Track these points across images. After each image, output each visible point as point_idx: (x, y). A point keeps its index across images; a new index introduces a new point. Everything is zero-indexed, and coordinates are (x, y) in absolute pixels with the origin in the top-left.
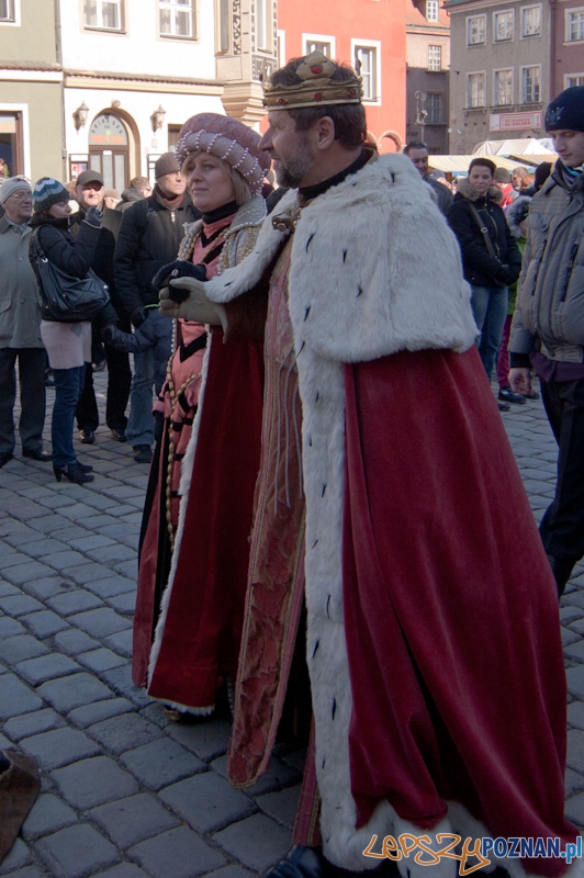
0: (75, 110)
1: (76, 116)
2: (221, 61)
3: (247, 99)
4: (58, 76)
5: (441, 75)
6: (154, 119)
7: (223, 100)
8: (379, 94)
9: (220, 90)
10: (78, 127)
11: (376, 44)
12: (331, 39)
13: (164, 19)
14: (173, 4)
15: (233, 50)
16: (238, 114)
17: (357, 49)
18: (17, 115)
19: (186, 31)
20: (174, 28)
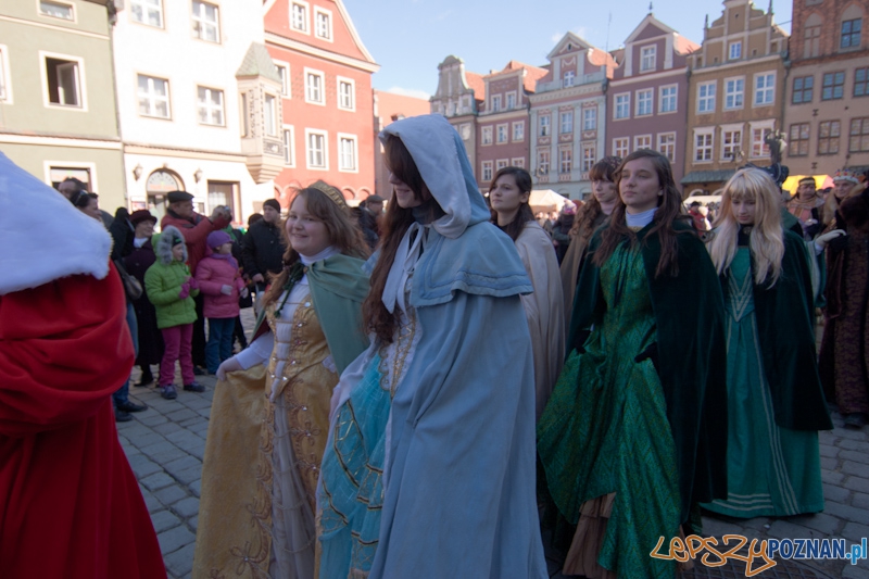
1: (135, 172)
2: (245, 141)
3: (260, 165)
4: (119, 146)
6: (195, 175)
7: (248, 166)
8: (357, 166)
9: (244, 159)
10: (137, 178)
11: (355, 137)
12: (325, 133)
13: (203, 113)
14: (209, 105)
15: (250, 134)
16: (256, 173)
17: (342, 139)
18: (87, 170)
19: (219, 121)
20: (210, 120)
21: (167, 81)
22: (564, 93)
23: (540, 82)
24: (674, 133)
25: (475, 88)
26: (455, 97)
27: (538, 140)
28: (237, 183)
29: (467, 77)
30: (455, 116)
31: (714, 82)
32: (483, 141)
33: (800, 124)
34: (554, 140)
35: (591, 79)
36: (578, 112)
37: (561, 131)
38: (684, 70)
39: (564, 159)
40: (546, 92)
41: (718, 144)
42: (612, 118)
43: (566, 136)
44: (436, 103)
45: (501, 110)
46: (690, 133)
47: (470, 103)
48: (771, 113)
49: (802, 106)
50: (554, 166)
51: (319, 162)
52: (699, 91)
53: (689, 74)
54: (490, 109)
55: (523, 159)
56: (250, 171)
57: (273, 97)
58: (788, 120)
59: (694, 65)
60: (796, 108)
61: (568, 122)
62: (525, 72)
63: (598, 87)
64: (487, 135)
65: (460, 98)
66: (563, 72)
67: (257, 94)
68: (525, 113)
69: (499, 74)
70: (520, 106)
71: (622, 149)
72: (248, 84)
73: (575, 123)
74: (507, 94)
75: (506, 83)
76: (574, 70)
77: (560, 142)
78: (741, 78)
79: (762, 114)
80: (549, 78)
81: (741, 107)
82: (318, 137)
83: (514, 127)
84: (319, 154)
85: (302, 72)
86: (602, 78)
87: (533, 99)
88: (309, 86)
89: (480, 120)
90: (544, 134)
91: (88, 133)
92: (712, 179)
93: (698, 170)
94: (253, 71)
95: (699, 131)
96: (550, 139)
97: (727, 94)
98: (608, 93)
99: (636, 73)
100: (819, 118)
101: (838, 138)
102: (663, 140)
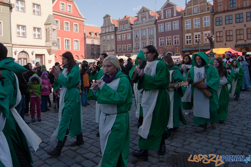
1: (15, 53)
2: (46, 43)
3: (51, 49)
4: (11, 45)
5: (99, 46)
6: (32, 53)
7: (47, 50)
9: (46, 48)
11: (79, 40)
12: (70, 39)
13: (35, 35)
14: (37, 33)
15: (48, 41)
16: (50, 52)
17: (75, 41)
19: (39, 37)
20: (37, 37)
21: (25, 26)
22: (142, 25)
23: (135, 21)
24: (179, 35)
25: (115, 24)
26: (109, 27)
27: (135, 39)
28: (44, 55)
29: (112, 21)
30: (109, 32)
31: (190, 20)
32: (118, 39)
33: (220, 32)
34: (140, 39)
35: (151, 20)
36: (147, 30)
37: (142, 36)
38: (180, 17)
39: (143, 44)
40: (137, 24)
41: (193, 39)
42: (158, 31)
43: (144, 37)
44: (103, 28)
45: (123, 30)
46: (183, 35)
47: (113, 28)
48: (209, 29)
49: (219, 26)
50: (141, 47)
51: (68, 48)
52: (185, 23)
53: (182, 18)
54: (120, 30)
55: (131, 44)
57: (55, 30)
58: (215, 31)
59: (183, 15)
60: (217, 27)
61: (144, 33)
62: (130, 18)
63: (153, 22)
64: (119, 37)
65: (110, 27)
66: (142, 18)
67: (50, 29)
68: (131, 31)
69: (122, 19)
70: (129, 29)
71: (162, 41)
72: (48, 26)
73: (146, 33)
74: (125, 25)
75: (124, 22)
76: (145, 17)
77: (142, 39)
78: (199, 18)
79: (207, 29)
80: (138, 20)
81: (200, 27)
82: (68, 40)
83: (127, 35)
84: (68, 45)
85: (63, 22)
86: (154, 20)
87: (133, 26)
88: (65, 26)
89: (117, 33)
90: (137, 37)
91: (3, 42)
92: (192, 50)
93: (187, 47)
94: (50, 23)
95: (186, 35)
96: (139, 38)
97: (194, 23)
98: (157, 24)
99: (165, 18)
100: (225, 30)
101: (232, 35)
102: (175, 38)
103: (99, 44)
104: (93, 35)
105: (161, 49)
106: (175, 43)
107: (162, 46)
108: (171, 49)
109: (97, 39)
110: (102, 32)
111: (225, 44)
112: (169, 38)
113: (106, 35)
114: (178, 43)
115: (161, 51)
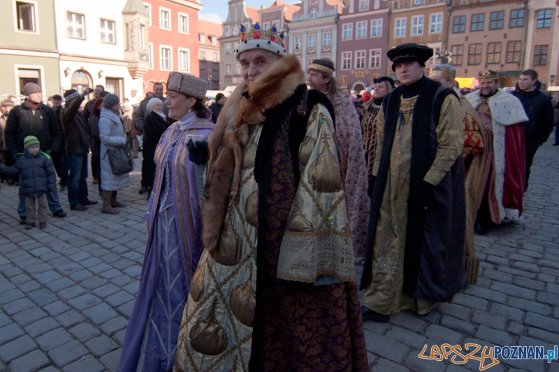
0: (64, 69)
1: (65, 72)
2: (127, 53)
3: (136, 68)
4: (57, 55)
5: (217, 64)
6: (99, 74)
7: (128, 68)
8: (189, 68)
9: (126, 64)
10: (66, 76)
11: (188, 50)
12: (171, 47)
13: (103, 36)
14: (107, 30)
15: (130, 49)
16: (133, 73)
17: (180, 51)
18: (39, 70)
19: (112, 41)
20: (107, 40)
21: (83, 15)
22: (310, 23)
23: (295, 14)
24: (380, 49)
25: (252, 17)
26: (239, 23)
28: (122, 79)
29: (247, 10)
31: (405, 18)
33: (458, 46)
34: (304, 52)
35: (327, 14)
36: (319, 35)
37: (308, 47)
40: (299, 21)
42: (341, 39)
43: (312, 50)
44: (226, 27)
48: (440, 38)
49: (459, 34)
51: (167, 66)
52: (395, 24)
53: (390, 13)
56: (129, 71)
57: (144, 26)
58: (450, 43)
59: (393, 7)
60: (455, 36)
61: (313, 41)
62: (285, 8)
63: (332, 19)
66: (310, 9)
67: (135, 24)
68: (285, 34)
69: (268, 9)
71: (347, 59)
72: (129, 18)
73: (317, 42)
74: (274, 22)
76: (317, 8)
77: (308, 53)
79: (435, 39)
80: (301, 12)
81: (422, 34)
82: (167, 50)
84: (167, 61)
85: (158, 10)
86: (335, 14)
87: (290, 26)
88: (162, 18)
90: (297, 48)
91: (40, 48)
94: (133, 10)
96: (301, 51)
97: (413, 26)
98: (339, 23)
99: (356, 11)
100: (469, 42)
101: (480, 54)
102: (373, 54)
103: (215, 61)
104: (204, 39)
105: (344, 76)
106: (373, 64)
107: (347, 69)
108: (363, 76)
109: (213, 48)
110: (224, 34)
111: (466, 70)
112: (360, 55)
113: (232, 42)
114: (378, 64)
115: (343, 79)
